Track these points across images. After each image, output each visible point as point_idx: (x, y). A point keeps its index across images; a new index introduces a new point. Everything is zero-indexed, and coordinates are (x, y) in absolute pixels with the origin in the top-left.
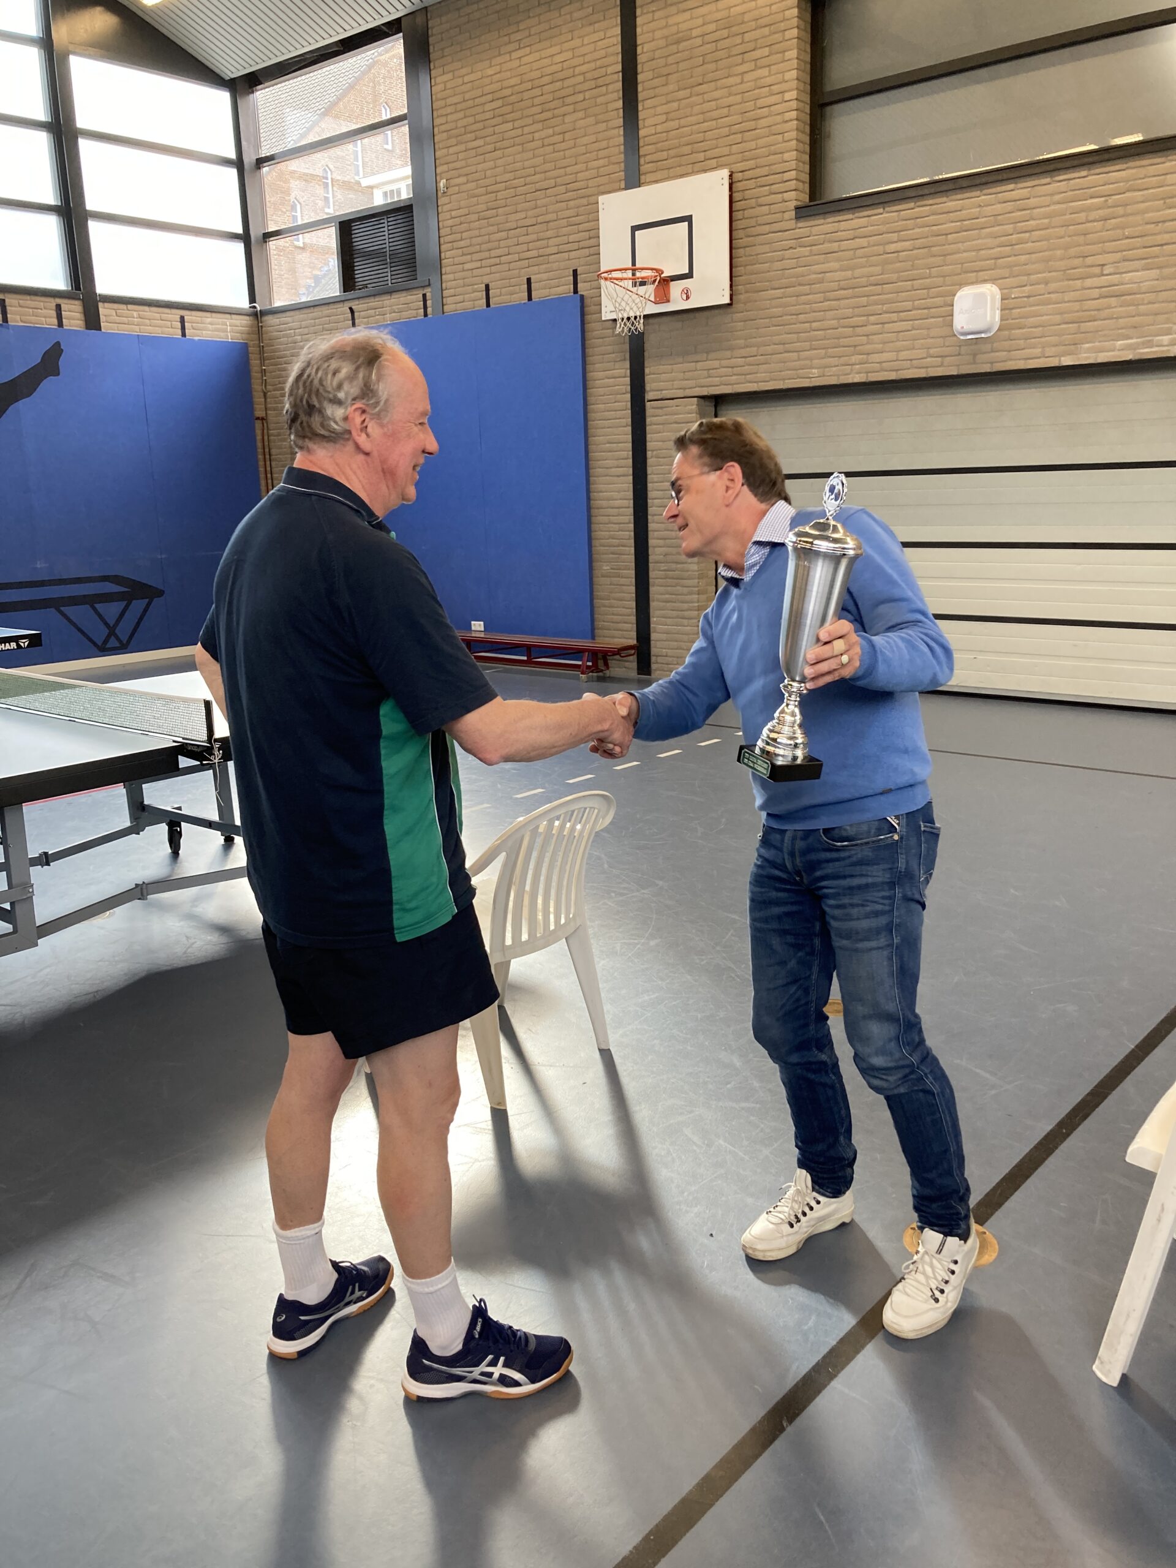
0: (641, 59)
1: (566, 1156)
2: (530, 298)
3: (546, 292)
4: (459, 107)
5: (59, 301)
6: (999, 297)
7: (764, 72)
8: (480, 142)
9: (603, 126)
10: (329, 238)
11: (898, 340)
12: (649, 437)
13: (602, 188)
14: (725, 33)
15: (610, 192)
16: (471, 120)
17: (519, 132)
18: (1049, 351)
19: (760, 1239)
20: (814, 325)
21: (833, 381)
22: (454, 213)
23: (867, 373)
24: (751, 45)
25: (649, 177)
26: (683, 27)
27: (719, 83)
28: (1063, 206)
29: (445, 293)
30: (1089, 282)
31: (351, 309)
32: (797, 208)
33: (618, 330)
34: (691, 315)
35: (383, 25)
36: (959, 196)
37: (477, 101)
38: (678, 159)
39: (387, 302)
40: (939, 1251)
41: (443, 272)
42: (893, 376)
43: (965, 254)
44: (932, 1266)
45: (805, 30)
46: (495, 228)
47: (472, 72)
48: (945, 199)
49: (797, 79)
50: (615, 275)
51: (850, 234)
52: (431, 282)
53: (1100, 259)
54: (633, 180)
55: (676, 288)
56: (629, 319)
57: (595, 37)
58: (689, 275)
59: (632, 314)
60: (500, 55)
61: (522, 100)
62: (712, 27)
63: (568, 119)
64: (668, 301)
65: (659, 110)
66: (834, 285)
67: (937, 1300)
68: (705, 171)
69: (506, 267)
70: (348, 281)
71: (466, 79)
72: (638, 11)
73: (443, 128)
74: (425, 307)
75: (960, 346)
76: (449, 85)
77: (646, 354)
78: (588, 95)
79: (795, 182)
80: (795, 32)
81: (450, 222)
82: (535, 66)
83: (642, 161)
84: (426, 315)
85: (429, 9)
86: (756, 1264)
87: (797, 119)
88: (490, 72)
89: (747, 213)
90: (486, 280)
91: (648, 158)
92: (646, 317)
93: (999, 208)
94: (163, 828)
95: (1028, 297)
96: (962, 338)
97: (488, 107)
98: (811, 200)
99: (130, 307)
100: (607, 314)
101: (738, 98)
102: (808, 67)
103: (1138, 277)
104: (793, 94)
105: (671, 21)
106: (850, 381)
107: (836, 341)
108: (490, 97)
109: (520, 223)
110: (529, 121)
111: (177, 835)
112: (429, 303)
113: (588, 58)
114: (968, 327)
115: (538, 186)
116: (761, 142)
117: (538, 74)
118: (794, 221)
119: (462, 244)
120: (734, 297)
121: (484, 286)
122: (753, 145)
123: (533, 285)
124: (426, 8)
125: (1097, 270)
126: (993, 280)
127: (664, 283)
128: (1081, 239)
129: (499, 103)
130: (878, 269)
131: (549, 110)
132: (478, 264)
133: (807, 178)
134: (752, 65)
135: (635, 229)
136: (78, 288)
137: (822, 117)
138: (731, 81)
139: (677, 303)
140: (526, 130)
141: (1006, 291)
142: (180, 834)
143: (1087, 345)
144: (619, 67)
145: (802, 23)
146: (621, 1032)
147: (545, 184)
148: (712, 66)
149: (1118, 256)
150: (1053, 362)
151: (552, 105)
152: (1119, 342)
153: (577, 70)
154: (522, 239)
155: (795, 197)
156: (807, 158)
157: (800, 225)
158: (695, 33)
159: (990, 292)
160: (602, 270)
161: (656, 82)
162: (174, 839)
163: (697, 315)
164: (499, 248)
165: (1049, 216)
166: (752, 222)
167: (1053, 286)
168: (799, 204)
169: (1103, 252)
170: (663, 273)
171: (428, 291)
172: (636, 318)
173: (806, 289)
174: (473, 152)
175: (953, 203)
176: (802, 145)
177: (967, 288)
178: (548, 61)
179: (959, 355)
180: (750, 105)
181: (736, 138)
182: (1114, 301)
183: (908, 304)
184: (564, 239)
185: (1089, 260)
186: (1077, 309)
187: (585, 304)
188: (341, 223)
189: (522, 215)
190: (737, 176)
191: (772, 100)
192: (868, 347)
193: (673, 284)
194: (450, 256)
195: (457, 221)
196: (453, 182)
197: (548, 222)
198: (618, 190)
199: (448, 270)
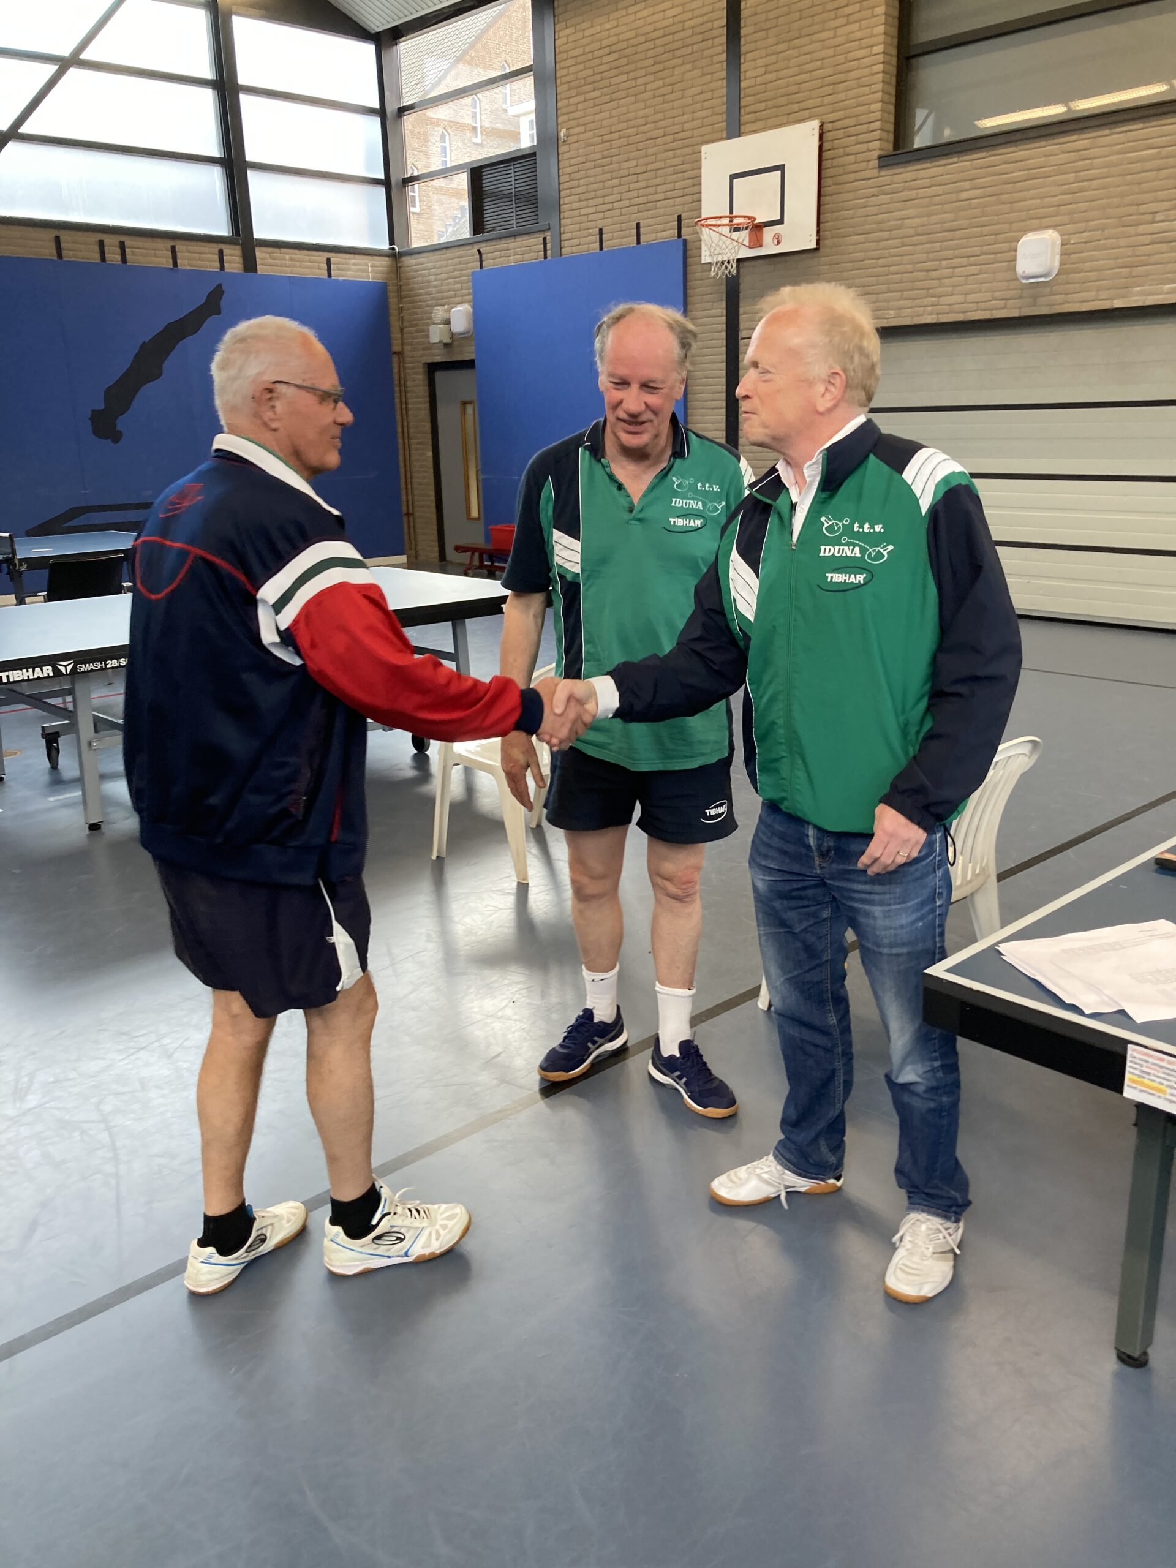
2: (638, 242)
3: (653, 236)
4: (579, 59)
5: (222, 246)
6: (1059, 242)
7: (855, 27)
8: (597, 93)
9: (707, 78)
11: (967, 284)
13: (706, 138)
15: (713, 142)
16: (590, 72)
17: (633, 83)
18: (1103, 294)
20: (892, 269)
21: (907, 321)
22: (573, 162)
23: (938, 314)
25: (748, 128)
27: (815, 37)
28: (1120, 156)
29: (564, 236)
31: (479, 252)
32: (880, 157)
33: (713, 274)
34: (783, 258)
37: (597, 54)
38: (775, 109)
39: (512, 245)
41: (562, 217)
42: (960, 317)
46: (608, 176)
47: (592, 26)
48: (1012, 150)
49: (885, 33)
50: (710, 222)
51: (927, 182)
52: (551, 227)
53: (1153, 207)
54: (734, 130)
55: (768, 233)
56: (723, 263)
58: (780, 222)
60: (617, 10)
61: (636, 53)
63: (677, 71)
64: (761, 246)
65: (759, 62)
66: (912, 231)
68: (799, 121)
69: (617, 212)
70: (478, 225)
71: (587, 33)
73: (564, 79)
74: (545, 250)
75: (1021, 289)
76: (571, 39)
77: (741, 295)
78: (696, 47)
79: (879, 132)
81: (569, 170)
82: (649, 20)
83: (742, 111)
84: (545, 257)
87: (883, 72)
88: (608, 26)
89: (836, 162)
90: (600, 224)
91: (748, 109)
92: (739, 261)
93: (1063, 157)
95: (1086, 242)
96: (1024, 281)
97: (606, 59)
98: (895, 149)
99: (283, 250)
100: (705, 258)
101: (830, 52)
102: (896, 21)
106: (923, 322)
107: (910, 284)
108: (607, 50)
109: (632, 171)
110: (643, 72)
112: (549, 246)
113: (696, 13)
114: (1031, 270)
115: (649, 135)
116: (851, 94)
117: (651, 28)
118: (876, 171)
119: (579, 190)
120: (821, 242)
121: (598, 230)
122: (842, 96)
123: (641, 230)
125: (1149, 217)
126: (1054, 227)
127: (757, 229)
128: (1134, 188)
129: (615, 56)
130: (951, 216)
131: (660, 63)
132: (593, 210)
133: (891, 127)
134: (843, 20)
135: (733, 177)
136: (238, 234)
137: (909, 68)
138: (824, 35)
139: (769, 248)
140: (640, 81)
141: (1066, 237)
143: (1138, 289)
144: (724, 22)
147: (655, 134)
148: (808, 21)
149: (1167, 204)
150: (1106, 305)
151: (662, 58)
153: (687, 24)
154: (632, 186)
155: (878, 147)
156: (892, 108)
157: (883, 173)
159: (1051, 236)
160: (703, 216)
161: (757, 36)
163: (788, 258)
164: (612, 194)
165: (1108, 166)
166: (840, 170)
167: (1110, 232)
168: (883, 153)
169: (1156, 201)
170: (755, 219)
171: (548, 235)
172: (729, 262)
173: (886, 234)
174: (590, 103)
175: (1021, 153)
176: (887, 96)
177: (1031, 234)
178: (660, 16)
179: (1021, 297)
180: (841, 58)
181: (829, 89)
182: (1164, 246)
183: (976, 250)
184: (671, 186)
185: (1143, 208)
186: (1130, 254)
187: (688, 248)
188: (472, 170)
189: (634, 163)
190: (827, 127)
191: (862, 53)
192: (940, 290)
193: (766, 229)
194: (568, 202)
195: (575, 168)
196: (572, 131)
197: (657, 170)
198: (720, 139)
199: (566, 214)
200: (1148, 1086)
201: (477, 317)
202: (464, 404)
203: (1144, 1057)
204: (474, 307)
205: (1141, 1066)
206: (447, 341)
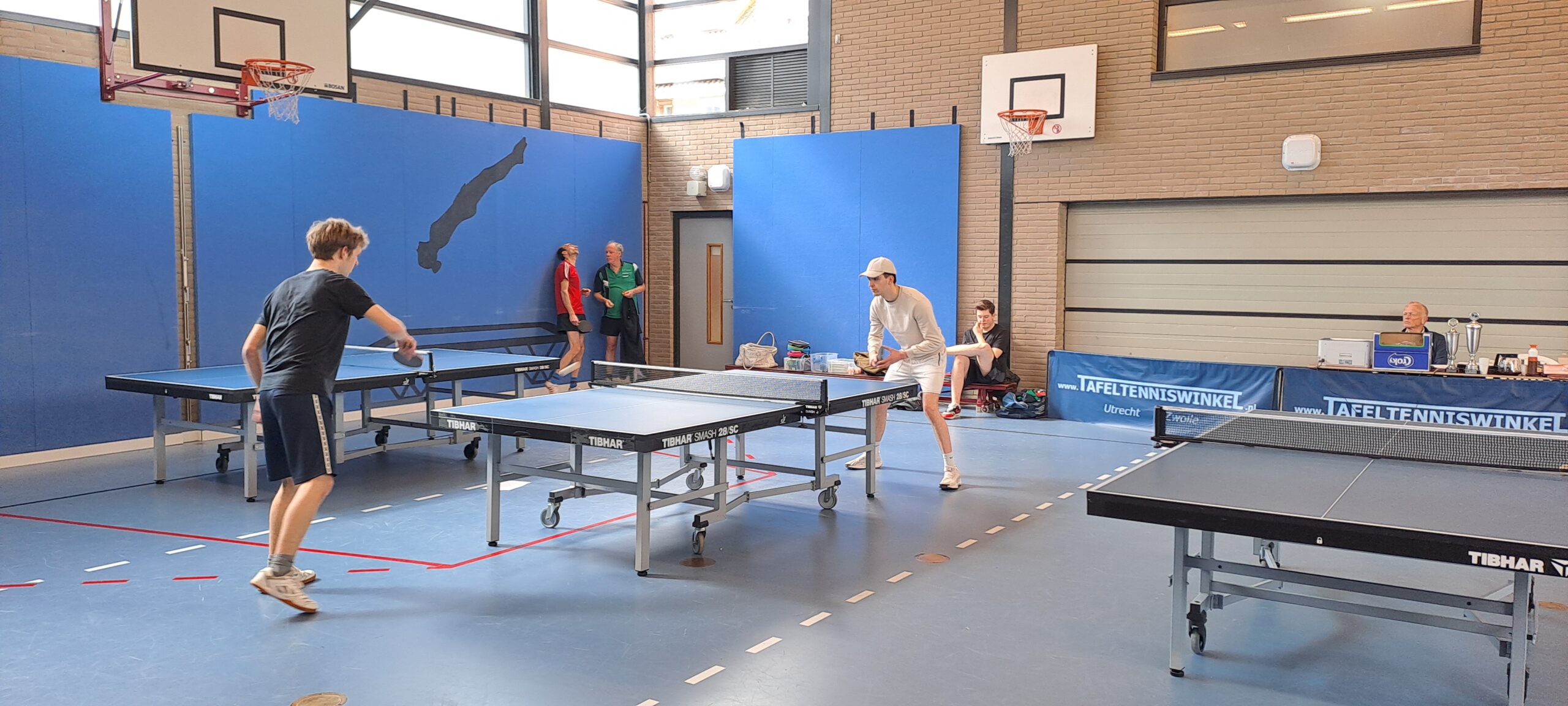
2: (912, 125)
3: (928, 121)
5: (526, 106)
6: (1319, 143)
8: (873, 11)
11: (1233, 170)
13: (984, 50)
15: (991, 54)
17: (910, 5)
18: (1359, 183)
22: (845, 59)
25: (1024, 45)
28: (1369, 87)
29: (834, 117)
31: (742, 124)
32: (1152, 73)
34: (1060, 144)
39: (777, 121)
41: (832, 101)
43: (1290, 114)
46: (884, 73)
52: (821, 108)
53: (1398, 123)
54: (1011, 45)
55: (1049, 124)
58: (1061, 116)
59: (1004, 141)
64: (1042, 133)
66: (1181, 129)
68: (1076, 44)
69: (890, 101)
70: (736, 102)
74: (813, 126)
75: (1287, 175)
79: (1150, 56)
81: (842, 66)
84: (813, 132)
87: (1153, 14)
90: (872, 109)
91: (1024, 32)
93: (1318, 85)
95: (1342, 145)
96: (1289, 170)
98: (1158, 70)
99: (570, 112)
100: (985, 140)
103: (1428, 137)
107: (1181, 167)
109: (907, 70)
112: (817, 123)
114: (1296, 162)
115: (925, 45)
116: (1123, 27)
118: (1150, 83)
120: (1099, 134)
121: (870, 113)
122: (1114, 29)
123: (915, 115)
126: (1314, 132)
127: (1040, 120)
128: (1383, 109)
130: (1219, 119)
132: (866, 98)
135: (1013, 81)
136: (536, 96)
137: (1166, 13)
139: (1049, 135)
140: (917, 5)
141: (1325, 140)
143: (1389, 180)
147: (931, 44)
149: (1413, 122)
150: (1363, 190)
152: (1415, 179)
154: (908, 82)
155: (1148, 67)
156: (1156, 40)
157: (1154, 86)
159: (1312, 140)
163: (1063, 143)
164: (886, 87)
165: (1357, 92)
166: (1115, 81)
167: (1360, 139)
168: (1154, 71)
169: (1402, 119)
171: (817, 114)
173: (1158, 130)
174: (866, 17)
175: (1282, 79)
176: (1155, 32)
177: (1293, 137)
179: (1286, 181)
181: (1102, 23)
182: (1410, 151)
183: (1243, 145)
184: (947, 84)
185: (1391, 124)
186: (1380, 155)
187: (965, 131)
188: (731, 59)
189: (909, 64)
190: (1105, 49)
192: (1209, 173)
193: (1047, 121)
194: (838, 90)
195: (849, 65)
196: (845, 37)
197: (932, 71)
198: (998, 52)
199: (837, 100)
201: (736, 176)
202: (711, 246)
204: (732, 168)
206: (704, 194)
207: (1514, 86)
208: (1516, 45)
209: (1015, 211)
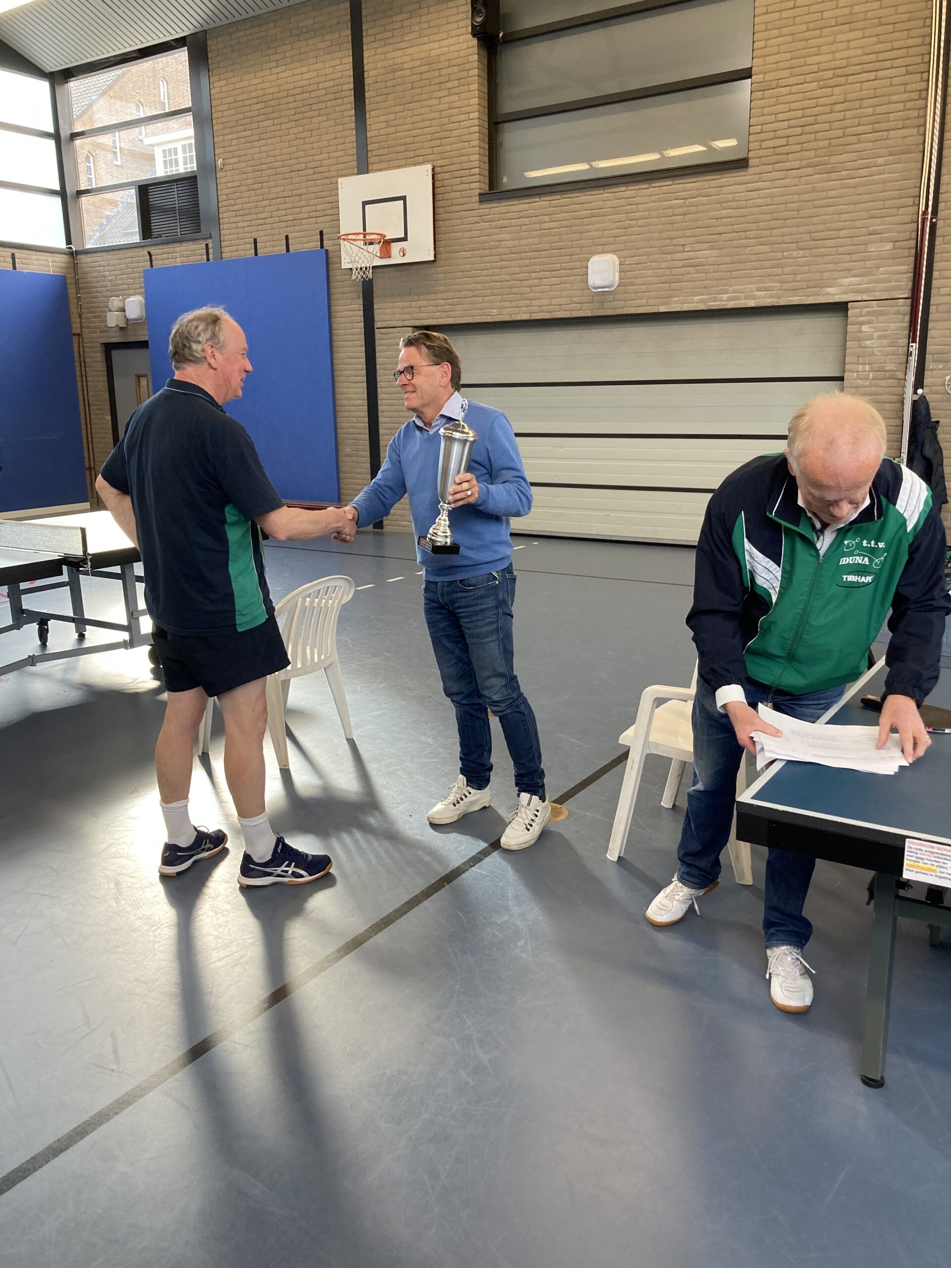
0: (367, 81)
1: (326, 788)
2: (288, 250)
3: (300, 246)
4: (232, 106)
6: (617, 263)
7: (456, 97)
8: (248, 133)
9: (340, 128)
10: (131, 196)
11: (551, 291)
12: (378, 354)
13: (340, 172)
14: (427, 68)
15: (346, 176)
16: (241, 116)
17: (278, 127)
18: (652, 302)
19: (437, 813)
20: (494, 278)
21: (507, 318)
22: (229, 185)
23: (530, 313)
24: (446, 79)
25: (375, 167)
26: (399, 61)
27: (424, 103)
28: (657, 204)
29: (223, 244)
30: (676, 256)
31: (149, 253)
32: (480, 195)
33: (354, 277)
34: (407, 267)
35: (172, 40)
36: (590, 193)
37: (246, 102)
38: (395, 154)
39: (177, 249)
40: (529, 804)
41: (221, 228)
42: (547, 316)
43: (594, 233)
44: (526, 813)
45: (484, 71)
46: (260, 198)
47: (241, 81)
48: (580, 194)
49: (478, 104)
50: (350, 237)
51: (516, 215)
52: (212, 235)
53: (682, 241)
54: (363, 168)
55: (395, 248)
56: (361, 269)
57: (332, 63)
58: (405, 239)
59: (363, 265)
60: (262, 70)
61: (279, 105)
62: (418, 63)
63: (314, 120)
64: (389, 257)
65: (382, 118)
66: (507, 251)
67: (528, 830)
68: (415, 165)
69: (269, 227)
70: (146, 230)
71: (237, 86)
72: (365, 47)
73: (220, 120)
74: (208, 254)
75: (592, 296)
76: (223, 89)
77: (374, 294)
78: (329, 104)
79: (478, 176)
80: (476, 72)
81: (226, 191)
82: (289, 80)
83: (369, 154)
84: (208, 260)
85: (208, 32)
86: (434, 826)
87: (479, 132)
88: (255, 81)
89: (445, 196)
90: (255, 235)
91: (374, 153)
92: (373, 267)
93: (616, 203)
94: (35, 626)
95: (637, 264)
96: (594, 290)
97: (255, 107)
98: (490, 190)
100: (345, 265)
101: (437, 115)
102: (486, 95)
103: (706, 254)
104: (476, 115)
105: (389, 56)
106: (519, 319)
107: (508, 290)
108: (255, 100)
109: (280, 195)
110: (286, 119)
111: (45, 632)
112: (211, 251)
113: (328, 77)
114: (599, 282)
115: (293, 168)
116: (454, 146)
117: (292, 86)
118: (478, 204)
119: (236, 207)
120: (437, 256)
121: (252, 240)
122: (448, 148)
123: (290, 241)
124: (205, 31)
125: (681, 248)
126: (613, 252)
127: (387, 244)
128: (669, 227)
129: (263, 105)
130: (537, 240)
131: (299, 113)
132: (248, 223)
133: (487, 173)
134: (446, 92)
135: (365, 203)
137: (497, 132)
138: (431, 102)
139: (396, 259)
140: (283, 126)
141: (622, 259)
142: (47, 630)
143: (674, 299)
144: (351, 86)
145: (481, 67)
146: (360, 730)
147: (298, 167)
148: (419, 91)
149: (693, 239)
150: (654, 310)
151: (303, 109)
152: (695, 298)
153: (320, 86)
154: (281, 207)
155: (478, 187)
156: (486, 159)
157: (482, 206)
158: (406, 66)
159: (612, 258)
160: (342, 233)
161: (378, 99)
162: (43, 635)
163: (411, 267)
164: (264, 212)
165: (649, 210)
167: (652, 257)
168: (482, 191)
169: (684, 236)
170: (385, 236)
171: (210, 242)
172: (366, 268)
173: (487, 252)
174: (243, 140)
175: (586, 197)
176: (483, 150)
177: (596, 256)
178: (299, 77)
179: (592, 302)
180: (446, 120)
181: (438, 142)
182: (691, 270)
183: (558, 266)
184: (314, 208)
185: (675, 241)
186: (668, 273)
187: (329, 256)
188: (139, 186)
189: (282, 189)
190: (438, 170)
191: (462, 117)
192: (532, 295)
193: (393, 244)
194: (225, 216)
195: (232, 190)
196: (227, 161)
197: (301, 195)
198: (353, 174)
199: (225, 226)
200: (922, 868)
201: (149, 305)
202: (139, 377)
203: (919, 847)
204: (146, 298)
205: (917, 854)
206: (122, 325)
207: (777, 200)
208: (779, 156)
209: (377, 336)
